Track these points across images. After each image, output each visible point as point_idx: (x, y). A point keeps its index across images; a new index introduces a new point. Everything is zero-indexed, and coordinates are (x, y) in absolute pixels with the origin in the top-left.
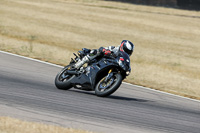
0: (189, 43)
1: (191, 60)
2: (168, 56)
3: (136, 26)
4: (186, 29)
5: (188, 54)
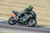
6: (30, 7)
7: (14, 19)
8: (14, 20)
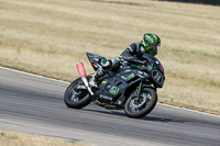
0: (106, 31)
1: (108, 50)
2: (83, 46)
3: (48, 13)
4: (103, 16)
5: (105, 43)
6: (148, 37)
7: (83, 87)
8: (83, 90)
